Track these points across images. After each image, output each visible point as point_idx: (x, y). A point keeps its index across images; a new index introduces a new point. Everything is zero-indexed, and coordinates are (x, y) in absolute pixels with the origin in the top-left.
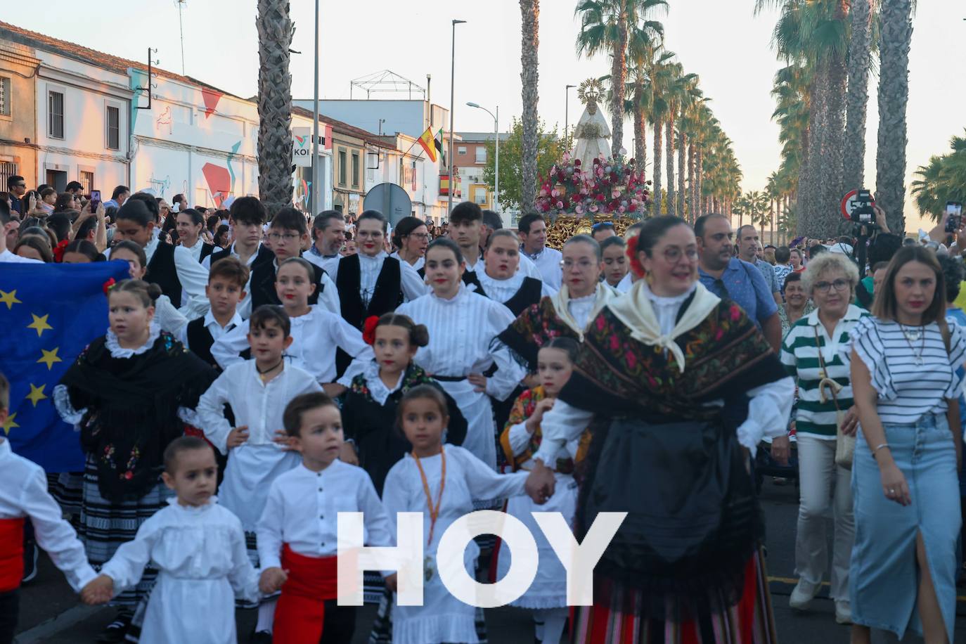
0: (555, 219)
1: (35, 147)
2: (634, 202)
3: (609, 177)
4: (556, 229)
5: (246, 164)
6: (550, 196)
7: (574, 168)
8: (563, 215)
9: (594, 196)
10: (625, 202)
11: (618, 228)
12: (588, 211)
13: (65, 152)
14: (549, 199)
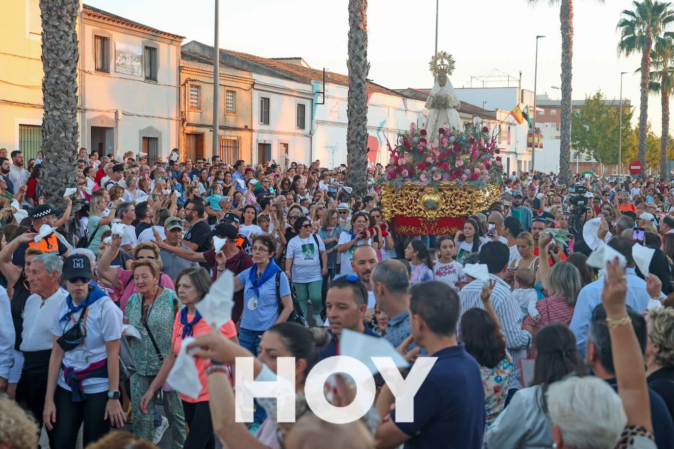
0: (400, 186)
1: (251, 130)
2: (477, 170)
3: (452, 147)
4: (401, 196)
5: (389, 134)
6: (397, 164)
7: (420, 137)
8: (409, 182)
9: (438, 165)
10: (468, 171)
11: (461, 196)
12: (432, 179)
13: (271, 132)
14: (395, 167)
